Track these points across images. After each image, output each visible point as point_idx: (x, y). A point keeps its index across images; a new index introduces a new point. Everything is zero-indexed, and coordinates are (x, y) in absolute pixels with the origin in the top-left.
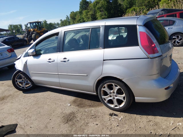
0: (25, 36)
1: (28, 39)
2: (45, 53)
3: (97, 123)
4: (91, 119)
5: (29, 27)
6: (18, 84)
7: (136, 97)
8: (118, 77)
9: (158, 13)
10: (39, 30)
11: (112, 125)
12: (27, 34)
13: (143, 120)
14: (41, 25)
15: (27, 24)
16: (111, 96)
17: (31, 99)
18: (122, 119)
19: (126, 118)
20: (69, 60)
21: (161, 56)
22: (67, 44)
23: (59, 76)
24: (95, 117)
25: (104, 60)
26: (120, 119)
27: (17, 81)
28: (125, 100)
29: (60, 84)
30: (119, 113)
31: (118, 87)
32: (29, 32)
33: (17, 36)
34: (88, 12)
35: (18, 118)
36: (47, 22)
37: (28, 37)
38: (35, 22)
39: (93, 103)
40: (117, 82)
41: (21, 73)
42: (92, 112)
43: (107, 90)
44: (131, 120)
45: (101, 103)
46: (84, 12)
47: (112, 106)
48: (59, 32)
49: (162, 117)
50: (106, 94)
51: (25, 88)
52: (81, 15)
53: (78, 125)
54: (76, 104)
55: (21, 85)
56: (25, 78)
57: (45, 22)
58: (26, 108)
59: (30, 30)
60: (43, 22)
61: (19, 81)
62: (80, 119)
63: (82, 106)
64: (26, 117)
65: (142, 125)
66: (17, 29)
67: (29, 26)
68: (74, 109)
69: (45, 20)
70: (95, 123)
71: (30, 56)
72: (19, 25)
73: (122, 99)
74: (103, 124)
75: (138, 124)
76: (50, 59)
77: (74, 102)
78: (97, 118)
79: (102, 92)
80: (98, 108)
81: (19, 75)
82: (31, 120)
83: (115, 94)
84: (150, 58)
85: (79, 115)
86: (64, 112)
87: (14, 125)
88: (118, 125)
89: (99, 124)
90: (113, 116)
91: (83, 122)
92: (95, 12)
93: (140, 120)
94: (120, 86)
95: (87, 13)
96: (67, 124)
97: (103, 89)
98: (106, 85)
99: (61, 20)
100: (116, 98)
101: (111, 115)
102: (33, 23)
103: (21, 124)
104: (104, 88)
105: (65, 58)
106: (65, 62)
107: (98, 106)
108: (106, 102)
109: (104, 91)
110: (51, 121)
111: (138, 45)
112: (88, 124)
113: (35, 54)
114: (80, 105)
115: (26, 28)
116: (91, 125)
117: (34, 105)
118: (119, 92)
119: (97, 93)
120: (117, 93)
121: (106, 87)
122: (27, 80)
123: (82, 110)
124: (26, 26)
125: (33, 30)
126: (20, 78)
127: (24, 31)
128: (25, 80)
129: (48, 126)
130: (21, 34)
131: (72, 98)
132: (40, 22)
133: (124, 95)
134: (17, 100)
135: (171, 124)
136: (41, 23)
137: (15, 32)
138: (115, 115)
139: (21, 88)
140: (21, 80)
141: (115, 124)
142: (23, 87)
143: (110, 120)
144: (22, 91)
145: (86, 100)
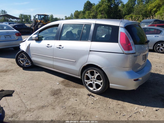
0: (32, 26)
1: (34, 28)
2: (46, 39)
3: (77, 99)
4: (73, 96)
5: (37, 19)
6: (20, 61)
7: (111, 84)
8: (99, 66)
9: (151, 22)
10: (45, 22)
11: (88, 102)
12: (35, 24)
13: (113, 103)
14: (47, 18)
15: (36, 16)
16: (91, 81)
17: (29, 75)
18: (97, 99)
19: (100, 99)
20: (63, 47)
21: (135, 53)
22: (65, 36)
23: (53, 59)
24: (76, 95)
25: (90, 51)
26: (95, 99)
27: (19, 59)
28: (102, 86)
29: (53, 66)
30: (96, 95)
31: (98, 74)
32: (36, 22)
33: (25, 24)
34: (91, 13)
35: (16, 87)
36: (53, 16)
37: (35, 27)
38: (43, 15)
39: (77, 85)
40: (98, 69)
41: (24, 53)
42: (75, 91)
43: (89, 75)
44: (104, 101)
45: (84, 86)
46: (87, 12)
47: (91, 89)
48: (59, 24)
49: (129, 104)
50: (88, 78)
51: (25, 66)
52: (84, 15)
53: (62, 98)
54: (63, 84)
55: (22, 63)
56: (27, 58)
57: (52, 16)
58: (23, 81)
59: (38, 21)
60: (50, 16)
61: (21, 59)
62: (64, 94)
63: (68, 86)
64: (22, 87)
65: (111, 106)
66: (26, 18)
67: (37, 17)
68: (61, 87)
69: (52, 15)
70: (75, 99)
71: (34, 40)
72: (29, 15)
73: (99, 84)
74: (81, 101)
75: (109, 105)
76: (48, 45)
77: (63, 82)
78: (78, 96)
79: (85, 76)
80: (80, 89)
81: (22, 54)
82: (25, 89)
83: (95, 79)
84: (125, 54)
85: (64, 92)
86: (53, 88)
87: (11, 91)
88: (93, 103)
89: (78, 100)
90: (90, 96)
91: (66, 97)
92: (97, 13)
93: (111, 102)
94: (99, 73)
95: (89, 13)
96: (53, 96)
97: (86, 74)
98: (89, 71)
99: (66, 17)
100: (95, 83)
101: (89, 95)
102: (41, 15)
103: (17, 91)
104: (88, 73)
105: (60, 46)
106: (60, 48)
107: (81, 88)
108: (87, 85)
109: (87, 76)
110: (41, 92)
111: (117, 42)
112: (70, 99)
113: (37, 39)
114: (66, 85)
115: (34, 19)
116: (72, 100)
117: (30, 79)
118: (98, 78)
119: (81, 77)
120: (97, 79)
121: (89, 73)
122: (28, 59)
123: (67, 88)
124: (35, 17)
125: (39, 22)
126: (23, 57)
127: (32, 21)
128: (26, 59)
129: (38, 95)
130: (29, 23)
131: (61, 79)
132: (47, 15)
133: (102, 81)
134: (17, 74)
135: (135, 109)
136: (47, 17)
137: (25, 21)
138: (92, 96)
139: (22, 65)
140: (22, 59)
141: (90, 102)
142: (24, 65)
143: (87, 99)
144: (22, 68)
145: (72, 82)
